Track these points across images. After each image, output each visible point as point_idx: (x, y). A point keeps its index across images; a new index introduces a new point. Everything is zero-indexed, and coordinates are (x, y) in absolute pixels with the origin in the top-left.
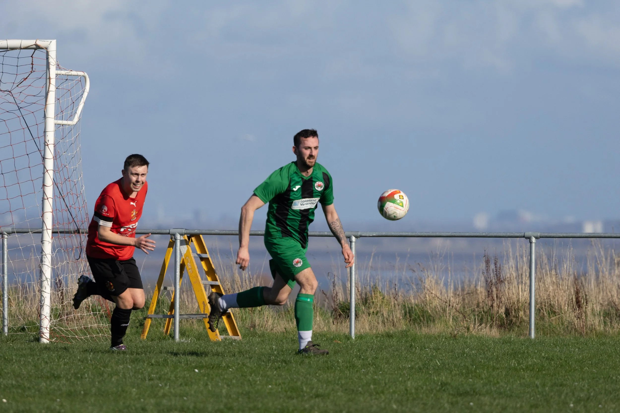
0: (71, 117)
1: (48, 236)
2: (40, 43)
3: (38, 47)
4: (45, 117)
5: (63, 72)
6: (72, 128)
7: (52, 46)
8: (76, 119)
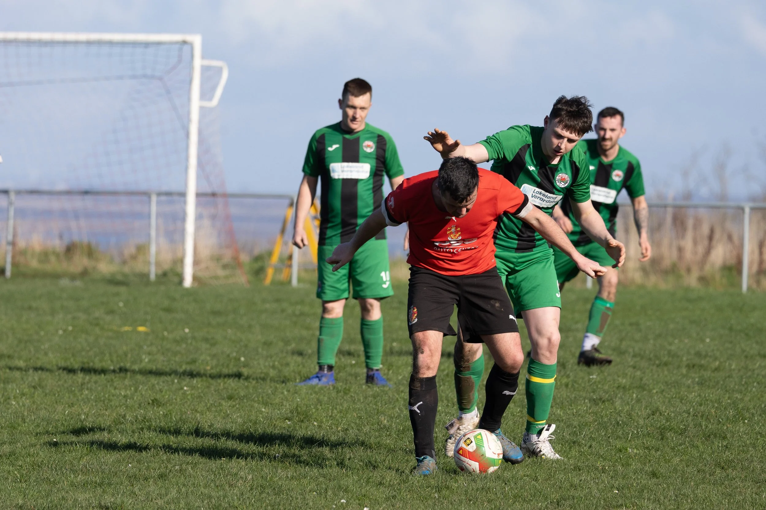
0: (210, 99)
1: (191, 199)
2: (189, 38)
3: (185, 42)
4: (189, 100)
5: (207, 63)
6: (211, 109)
7: (197, 40)
8: (215, 102)
